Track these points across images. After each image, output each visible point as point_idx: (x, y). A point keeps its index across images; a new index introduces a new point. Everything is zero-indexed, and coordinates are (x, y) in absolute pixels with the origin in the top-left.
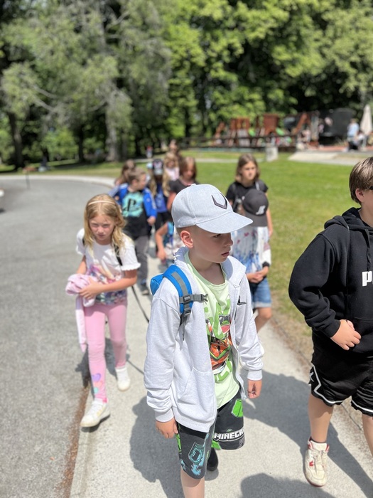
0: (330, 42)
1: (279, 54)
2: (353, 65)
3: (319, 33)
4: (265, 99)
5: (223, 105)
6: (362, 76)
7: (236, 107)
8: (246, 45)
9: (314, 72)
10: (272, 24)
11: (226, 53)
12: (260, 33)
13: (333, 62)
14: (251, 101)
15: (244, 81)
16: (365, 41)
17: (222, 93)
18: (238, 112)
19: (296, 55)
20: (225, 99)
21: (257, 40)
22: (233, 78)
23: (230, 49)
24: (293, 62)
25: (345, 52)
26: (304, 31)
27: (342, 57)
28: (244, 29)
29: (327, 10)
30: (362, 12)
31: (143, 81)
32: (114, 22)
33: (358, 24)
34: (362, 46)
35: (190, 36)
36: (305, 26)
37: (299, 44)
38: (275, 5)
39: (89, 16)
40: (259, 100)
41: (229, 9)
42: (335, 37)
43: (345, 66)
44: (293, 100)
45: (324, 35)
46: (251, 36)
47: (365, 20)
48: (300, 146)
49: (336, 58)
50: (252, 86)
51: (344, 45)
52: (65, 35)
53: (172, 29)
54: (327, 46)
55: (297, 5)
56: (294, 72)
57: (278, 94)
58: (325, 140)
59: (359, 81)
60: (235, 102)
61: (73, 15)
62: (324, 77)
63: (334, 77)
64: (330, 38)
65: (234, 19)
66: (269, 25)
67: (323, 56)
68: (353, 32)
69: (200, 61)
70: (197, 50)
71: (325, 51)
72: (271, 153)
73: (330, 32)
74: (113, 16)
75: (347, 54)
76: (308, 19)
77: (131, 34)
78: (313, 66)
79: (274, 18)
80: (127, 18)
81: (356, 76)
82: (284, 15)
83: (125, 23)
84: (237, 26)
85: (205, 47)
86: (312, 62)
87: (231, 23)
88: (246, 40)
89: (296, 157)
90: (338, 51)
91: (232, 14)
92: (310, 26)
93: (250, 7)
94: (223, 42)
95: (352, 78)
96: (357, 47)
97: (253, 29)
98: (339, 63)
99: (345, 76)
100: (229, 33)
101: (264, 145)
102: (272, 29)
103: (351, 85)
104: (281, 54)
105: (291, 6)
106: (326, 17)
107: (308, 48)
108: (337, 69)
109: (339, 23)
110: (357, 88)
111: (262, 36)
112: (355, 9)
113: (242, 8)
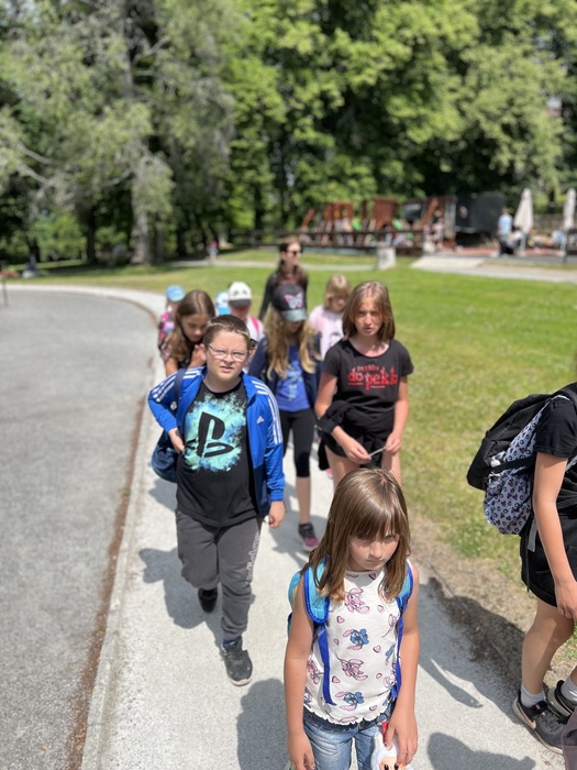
0: (472, 94)
1: (397, 108)
2: (506, 129)
3: (455, 81)
4: (376, 174)
5: (313, 182)
6: (519, 146)
7: (333, 186)
8: (348, 94)
9: (450, 137)
10: (387, 63)
11: (317, 104)
12: (369, 77)
13: (477, 123)
14: (356, 176)
15: (346, 147)
16: (523, 94)
17: (311, 164)
18: (336, 194)
19: (423, 111)
20: (315, 172)
21: (364, 86)
22: (329, 141)
23: (324, 97)
24: (419, 121)
25: (493, 109)
26: (433, 77)
27: (490, 117)
28: (344, 70)
29: (467, 47)
30: (518, 51)
31: (191, 142)
32: (147, 51)
33: (513, 69)
34: (519, 101)
35: (264, 77)
36: (435, 68)
37: (427, 95)
38: (391, 37)
39: (107, 40)
40: (368, 176)
41: (322, 38)
42: (479, 88)
43: (494, 131)
44: (418, 177)
45: (463, 83)
46: (356, 80)
47: (522, 62)
48: (428, 246)
49: (481, 118)
50: (356, 154)
51: (492, 98)
52: (69, 69)
53: (236, 64)
54: (468, 100)
55: (425, 37)
56: (420, 135)
57: (395, 168)
58: (466, 239)
59: (514, 152)
60: (331, 179)
61: (82, 38)
62: (462, 145)
63: (478, 146)
64: (472, 88)
65: (330, 54)
66: (382, 66)
67: (463, 113)
68: (506, 79)
69: (279, 114)
70: (275, 99)
71: (465, 106)
72: (385, 257)
73: (472, 79)
74: (145, 43)
75: (498, 112)
76: (439, 59)
77: (172, 70)
78: (448, 128)
79: (389, 55)
80: (166, 46)
81: (510, 146)
82: (404, 51)
83: (163, 54)
84: (334, 65)
85: (287, 94)
86: (446, 122)
87: (324, 59)
88: (348, 86)
89: (422, 264)
90: (483, 107)
91: (326, 46)
92: (443, 69)
93: (353, 38)
94: (314, 88)
95: (505, 148)
96: (511, 103)
97: (359, 71)
98: (485, 126)
99: (493, 145)
100: (323, 75)
101: (374, 244)
102: (386, 71)
103: (504, 157)
104: (400, 108)
105: (415, 39)
106: (467, 56)
107: (439, 101)
108: (482, 133)
109: (485, 66)
110: (512, 163)
111: (371, 81)
112: (508, 46)
113: (342, 38)
